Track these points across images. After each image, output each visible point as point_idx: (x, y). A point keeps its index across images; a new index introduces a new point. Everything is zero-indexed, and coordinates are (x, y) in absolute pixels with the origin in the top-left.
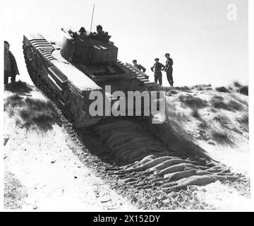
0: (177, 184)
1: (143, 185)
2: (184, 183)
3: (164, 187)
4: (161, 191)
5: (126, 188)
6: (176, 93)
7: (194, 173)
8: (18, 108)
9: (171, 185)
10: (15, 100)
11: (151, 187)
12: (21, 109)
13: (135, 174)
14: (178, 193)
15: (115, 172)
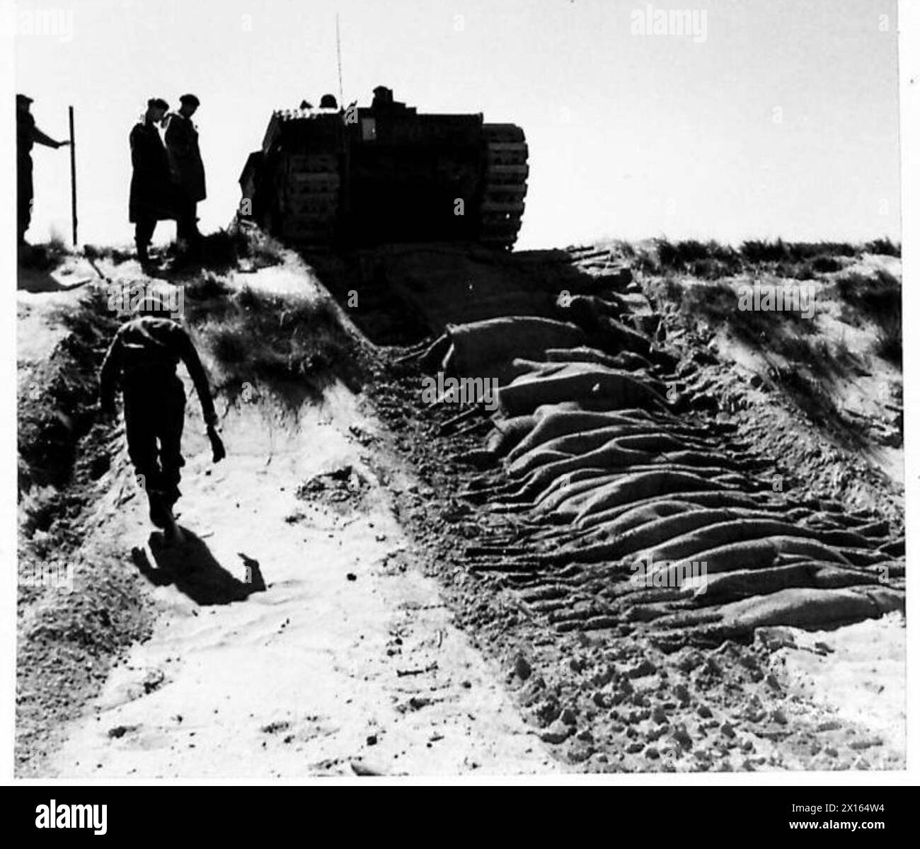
0: (719, 618)
1: (584, 615)
2: (748, 617)
3: (663, 626)
4: (643, 643)
5: (513, 623)
6: (834, 267)
7: (807, 578)
8: (210, 325)
9: (693, 623)
10: (204, 299)
11: (613, 624)
12: (220, 329)
13: (575, 571)
14: (708, 654)
15: (506, 561)
